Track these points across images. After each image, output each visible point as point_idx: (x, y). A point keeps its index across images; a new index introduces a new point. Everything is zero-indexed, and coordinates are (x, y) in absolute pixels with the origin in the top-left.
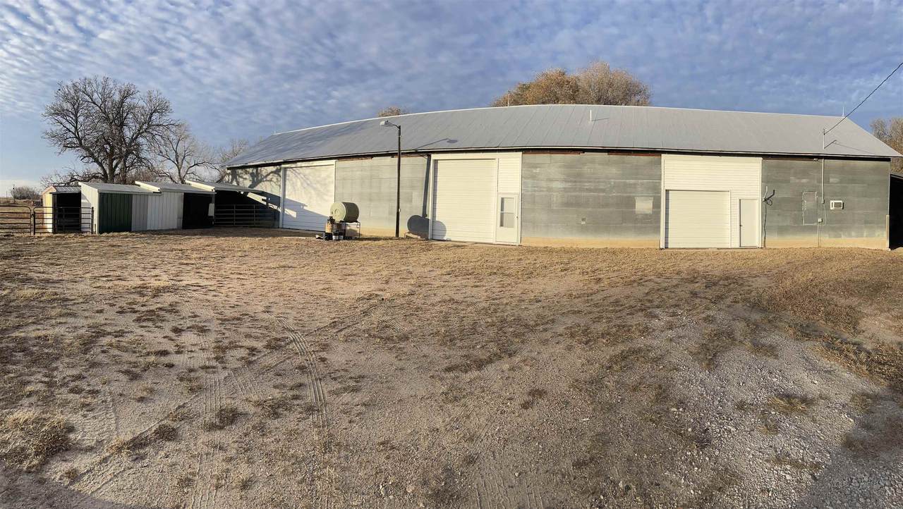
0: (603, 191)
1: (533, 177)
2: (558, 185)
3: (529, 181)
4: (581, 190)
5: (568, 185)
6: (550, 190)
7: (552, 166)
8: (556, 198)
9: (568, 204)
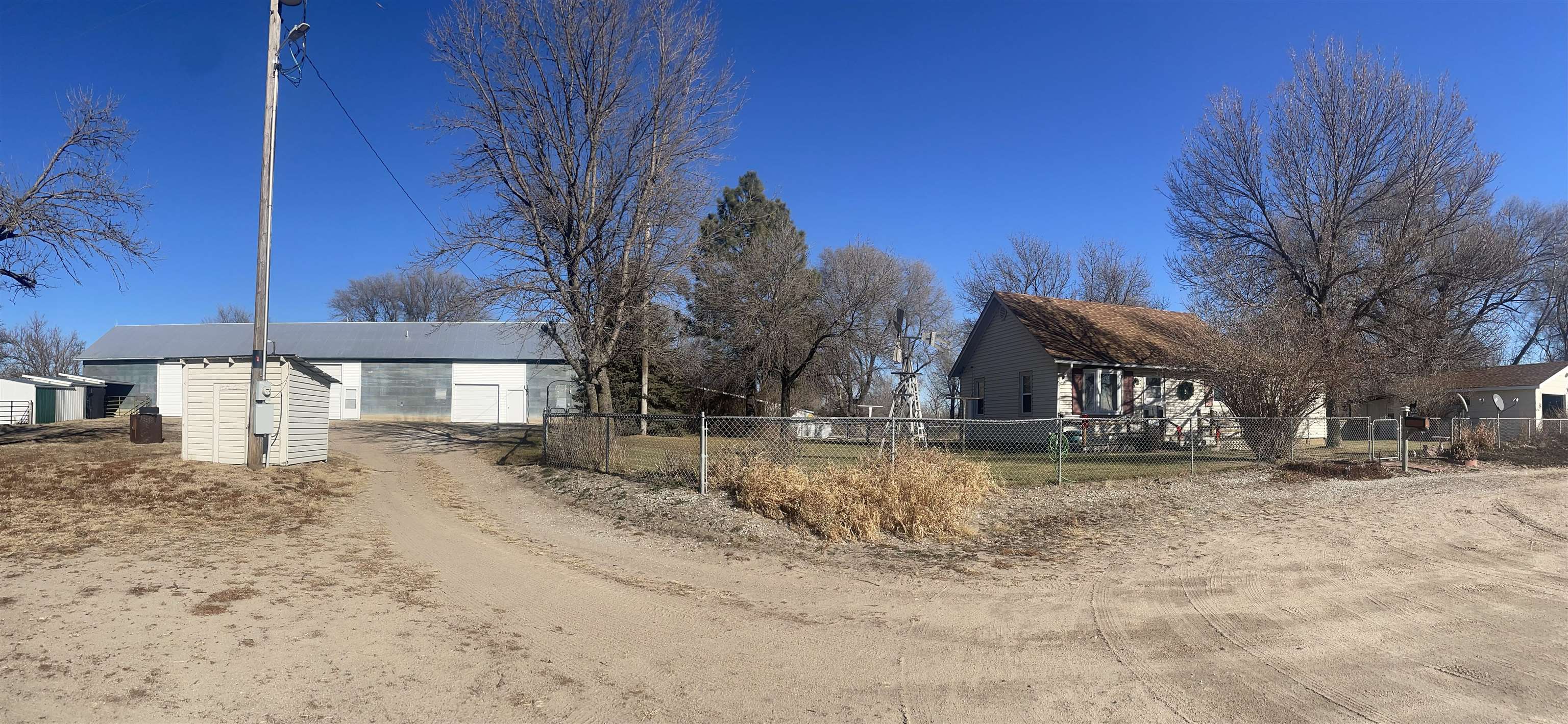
0: (413, 385)
1: (369, 376)
2: (385, 381)
3: (366, 379)
4: (399, 384)
5: (391, 381)
6: (379, 384)
7: (380, 370)
8: (383, 389)
9: (389, 393)
